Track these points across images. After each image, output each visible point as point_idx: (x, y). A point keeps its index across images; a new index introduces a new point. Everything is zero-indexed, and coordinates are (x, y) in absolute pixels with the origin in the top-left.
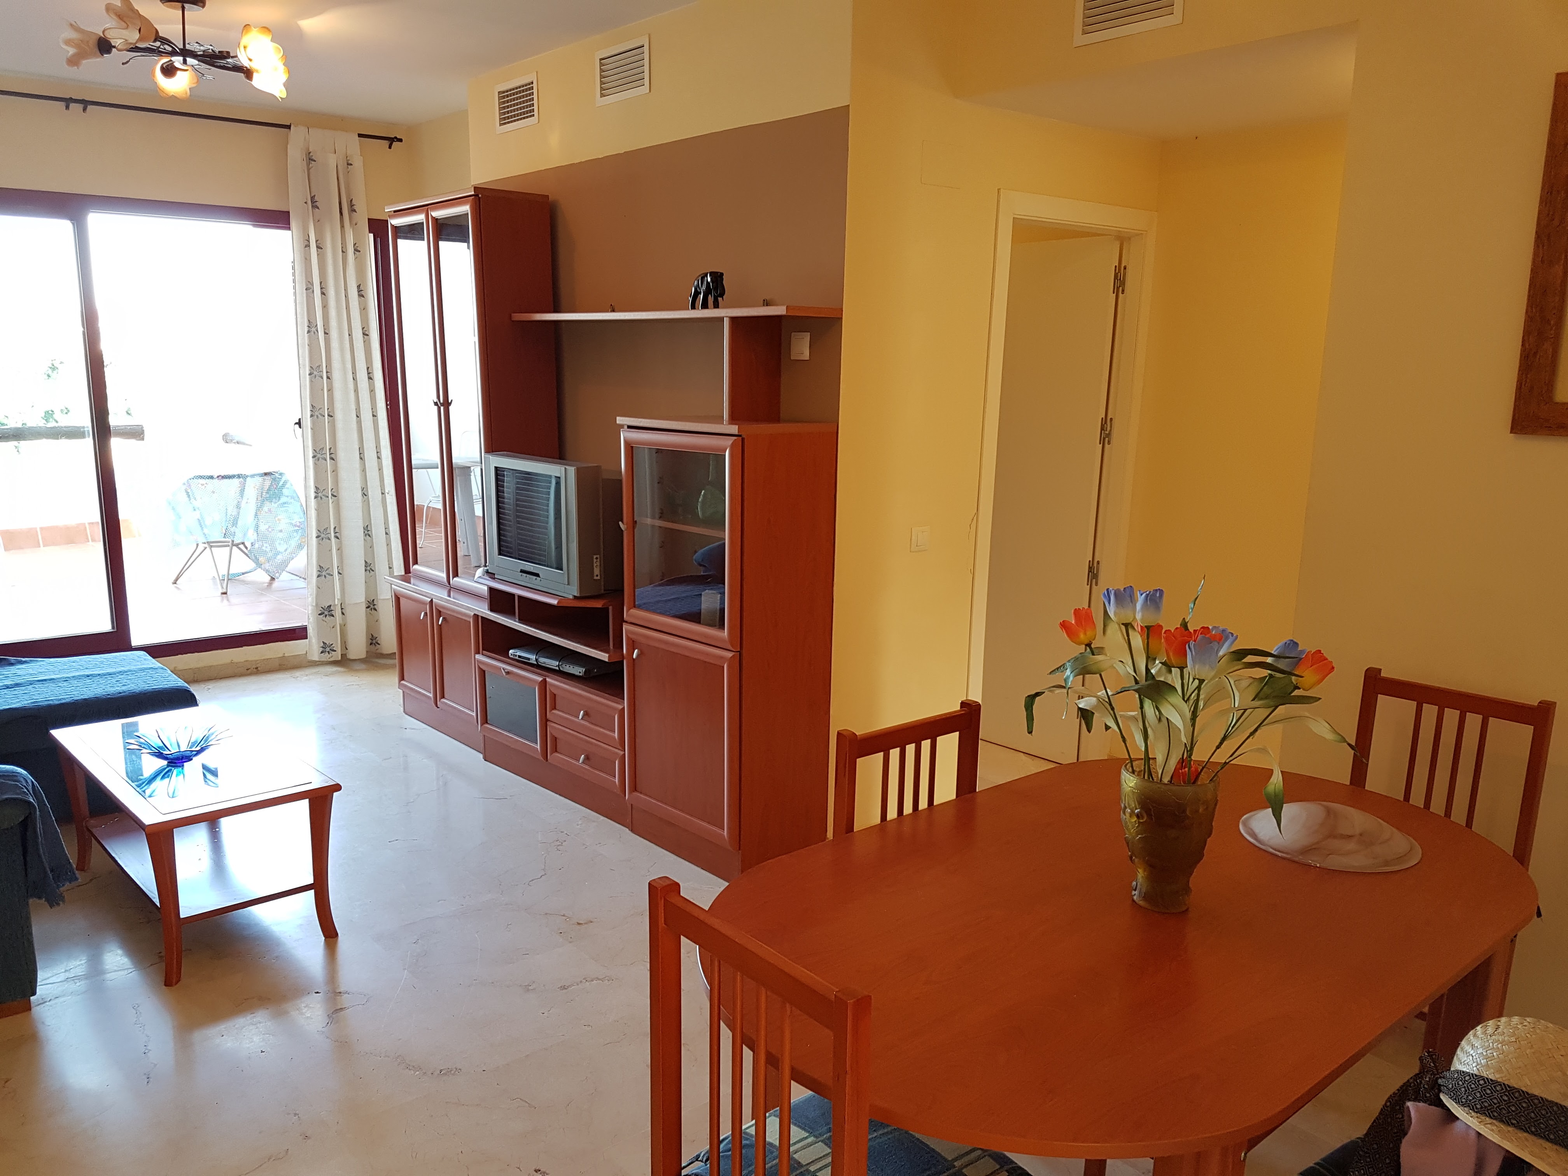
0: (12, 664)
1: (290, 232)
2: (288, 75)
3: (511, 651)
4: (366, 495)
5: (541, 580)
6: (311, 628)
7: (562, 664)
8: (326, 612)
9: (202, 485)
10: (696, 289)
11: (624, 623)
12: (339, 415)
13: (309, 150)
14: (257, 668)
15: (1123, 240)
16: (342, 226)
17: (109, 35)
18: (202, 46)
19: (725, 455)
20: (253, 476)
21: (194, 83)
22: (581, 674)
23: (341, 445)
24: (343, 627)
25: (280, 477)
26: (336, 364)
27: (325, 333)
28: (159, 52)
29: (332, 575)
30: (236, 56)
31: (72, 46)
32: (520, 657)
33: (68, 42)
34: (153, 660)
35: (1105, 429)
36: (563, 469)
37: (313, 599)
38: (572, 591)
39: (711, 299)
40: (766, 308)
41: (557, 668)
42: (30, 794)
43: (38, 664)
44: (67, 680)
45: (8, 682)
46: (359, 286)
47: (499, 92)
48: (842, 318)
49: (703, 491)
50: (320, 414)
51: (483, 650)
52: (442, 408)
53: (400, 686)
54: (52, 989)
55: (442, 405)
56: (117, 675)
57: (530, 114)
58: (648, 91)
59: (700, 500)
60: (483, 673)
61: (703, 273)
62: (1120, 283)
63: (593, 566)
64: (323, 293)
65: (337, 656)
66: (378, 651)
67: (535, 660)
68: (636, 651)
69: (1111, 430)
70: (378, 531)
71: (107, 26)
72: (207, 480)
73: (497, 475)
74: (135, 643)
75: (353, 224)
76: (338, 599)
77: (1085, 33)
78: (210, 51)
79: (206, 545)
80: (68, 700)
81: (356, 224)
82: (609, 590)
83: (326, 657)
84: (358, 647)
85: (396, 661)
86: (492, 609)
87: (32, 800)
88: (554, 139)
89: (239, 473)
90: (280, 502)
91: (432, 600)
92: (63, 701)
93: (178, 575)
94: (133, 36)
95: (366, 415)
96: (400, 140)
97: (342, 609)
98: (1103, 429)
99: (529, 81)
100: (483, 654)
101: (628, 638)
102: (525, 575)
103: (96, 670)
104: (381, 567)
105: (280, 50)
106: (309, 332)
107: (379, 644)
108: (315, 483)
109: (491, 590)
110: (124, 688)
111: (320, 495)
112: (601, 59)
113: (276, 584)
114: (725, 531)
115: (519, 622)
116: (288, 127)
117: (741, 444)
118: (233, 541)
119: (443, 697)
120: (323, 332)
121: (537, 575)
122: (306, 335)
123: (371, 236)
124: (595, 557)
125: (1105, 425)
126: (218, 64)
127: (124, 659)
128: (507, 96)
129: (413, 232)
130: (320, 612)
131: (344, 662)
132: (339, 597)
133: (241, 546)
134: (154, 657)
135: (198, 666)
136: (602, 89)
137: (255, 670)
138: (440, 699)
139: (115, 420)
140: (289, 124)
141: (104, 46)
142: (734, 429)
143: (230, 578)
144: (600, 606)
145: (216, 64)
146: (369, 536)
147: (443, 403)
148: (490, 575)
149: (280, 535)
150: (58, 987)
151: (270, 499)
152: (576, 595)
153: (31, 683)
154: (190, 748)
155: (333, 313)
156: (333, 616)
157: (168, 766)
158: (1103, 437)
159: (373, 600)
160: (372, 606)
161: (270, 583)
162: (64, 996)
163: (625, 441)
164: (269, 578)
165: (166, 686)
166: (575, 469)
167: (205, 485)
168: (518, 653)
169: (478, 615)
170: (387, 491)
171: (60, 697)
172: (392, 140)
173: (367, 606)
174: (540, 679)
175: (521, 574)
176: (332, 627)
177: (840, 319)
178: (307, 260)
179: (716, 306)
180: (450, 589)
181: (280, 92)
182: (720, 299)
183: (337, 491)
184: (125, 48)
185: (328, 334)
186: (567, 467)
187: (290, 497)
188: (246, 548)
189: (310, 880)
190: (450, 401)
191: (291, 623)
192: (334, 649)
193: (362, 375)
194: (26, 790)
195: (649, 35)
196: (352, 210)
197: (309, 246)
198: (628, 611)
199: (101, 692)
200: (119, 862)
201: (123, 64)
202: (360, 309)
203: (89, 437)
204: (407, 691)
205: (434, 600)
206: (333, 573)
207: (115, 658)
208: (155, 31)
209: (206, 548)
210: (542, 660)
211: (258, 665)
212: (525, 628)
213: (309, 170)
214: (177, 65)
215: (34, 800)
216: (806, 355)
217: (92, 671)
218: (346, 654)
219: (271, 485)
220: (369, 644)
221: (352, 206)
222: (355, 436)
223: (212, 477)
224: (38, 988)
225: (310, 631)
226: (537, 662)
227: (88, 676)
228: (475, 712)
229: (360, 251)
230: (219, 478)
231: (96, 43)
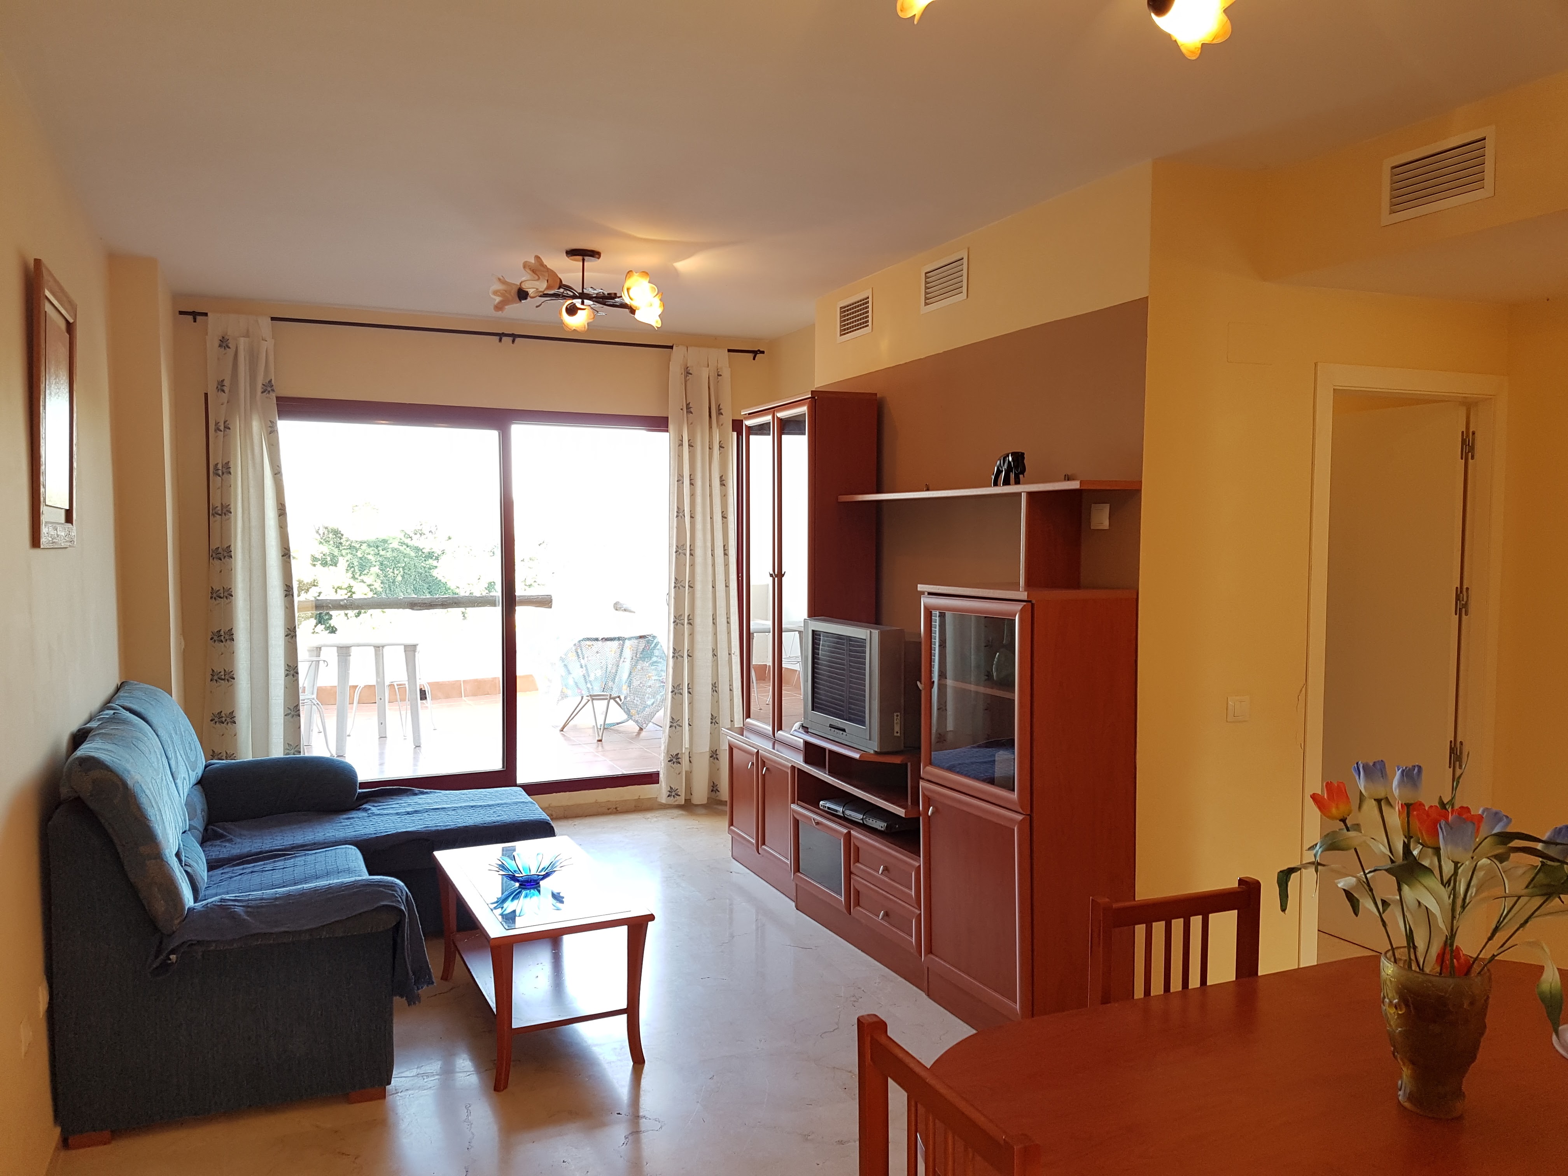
0: (416, 794)
1: (668, 434)
2: (663, 308)
3: (821, 803)
4: (716, 656)
5: (846, 735)
6: (662, 774)
7: (866, 818)
8: (674, 759)
9: (589, 646)
10: (998, 469)
11: (921, 780)
12: (698, 586)
13: (687, 365)
14: (616, 808)
15: (1469, 405)
16: (711, 427)
17: (525, 287)
18: (595, 290)
19: (1015, 620)
20: (630, 639)
21: (591, 319)
22: (883, 829)
23: (698, 612)
24: (689, 775)
25: (652, 639)
26: (699, 543)
27: (691, 517)
28: (565, 297)
29: (681, 726)
30: (621, 297)
31: (499, 296)
32: (829, 808)
33: (495, 293)
34: (528, 797)
35: (1461, 600)
36: (869, 632)
37: (665, 746)
38: (873, 746)
39: (1012, 476)
40: (1068, 482)
41: (861, 822)
42: (403, 902)
43: (436, 795)
44: (455, 810)
45: (409, 809)
46: (721, 477)
47: (841, 308)
48: (1141, 490)
49: (998, 654)
50: (681, 585)
51: (798, 800)
52: (776, 579)
53: (730, 831)
54: (405, 1082)
55: (776, 576)
56: (495, 807)
57: (865, 324)
58: (965, 297)
59: (995, 662)
60: (796, 823)
61: (1005, 454)
62: (1468, 447)
63: (894, 723)
64: (691, 484)
65: (681, 800)
66: (717, 798)
67: (841, 812)
68: (931, 808)
69: (1466, 602)
70: (724, 688)
71: (524, 279)
72: (593, 642)
73: (813, 639)
74: (519, 782)
75: (720, 425)
76: (686, 748)
77: (1392, 212)
78: (602, 293)
79: (589, 698)
80: (452, 827)
81: (722, 425)
82: (911, 747)
83: (671, 800)
84: (700, 794)
85: (728, 808)
86: (806, 762)
87: (404, 910)
88: (884, 345)
89: (619, 636)
90: (651, 662)
91: (758, 751)
92: (449, 827)
93: (564, 725)
94: (542, 286)
95: (720, 586)
96: (763, 352)
97: (690, 757)
98: (1458, 598)
99: (865, 296)
100: (797, 804)
101: (924, 795)
102: (833, 729)
103: (480, 802)
104: (724, 721)
105: (655, 289)
106: (677, 516)
107: (719, 791)
108: (673, 645)
109: (807, 744)
110: (498, 819)
111: (676, 655)
112: (926, 273)
113: (643, 734)
114: (1014, 693)
115: (829, 775)
116: (671, 347)
117: (1031, 608)
118: (611, 695)
119: (764, 843)
120: (689, 517)
121: (844, 730)
122: (675, 519)
123: (735, 433)
124: (895, 714)
125: (1461, 594)
126: (609, 303)
127: (504, 794)
128: (848, 310)
129: (762, 429)
130: (670, 759)
131: (688, 807)
132: (687, 746)
133: (618, 700)
134: (529, 795)
135: (569, 804)
136: (926, 299)
137: (614, 810)
138: (761, 846)
139: (520, 591)
140: (672, 345)
141: (522, 295)
142: (1023, 595)
143: (606, 728)
144: (899, 762)
145: (607, 303)
146: (716, 691)
147: (777, 575)
148: (805, 729)
149: (649, 690)
150: (410, 1081)
151: (643, 659)
152: (876, 750)
153: (427, 811)
154: (540, 872)
155: (699, 500)
156: (680, 763)
157: (519, 887)
158: (1460, 609)
159: (716, 750)
160: (715, 756)
161: (638, 733)
162: (413, 1089)
163: (925, 607)
164: (638, 728)
165: (532, 818)
166: (878, 632)
167: (592, 646)
168: (828, 804)
169: (795, 767)
170: (733, 652)
171: (447, 824)
172: (755, 353)
173: (711, 755)
174: (845, 831)
175: (830, 728)
176: (678, 773)
177: (1139, 491)
178: (680, 456)
179: (1017, 482)
180: (775, 742)
181: (656, 322)
182: (1021, 476)
183: (693, 652)
184: (537, 294)
185: (693, 518)
186: (872, 631)
187: (659, 657)
188: (621, 700)
189: (624, 1006)
190: (783, 573)
191: (646, 769)
192: (679, 793)
193: (719, 552)
194: (400, 899)
195: (968, 249)
196: (719, 413)
197: (682, 445)
198: (924, 768)
199: (480, 820)
200: (473, 973)
201: (537, 307)
202: (721, 495)
203: (499, 605)
204: (735, 836)
205: (760, 751)
206: (682, 724)
207: (497, 792)
208: (559, 280)
209: (589, 700)
210: (848, 812)
211: (617, 806)
212: (833, 780)
213: (686, 381)
214: (579, 305)
215: (406, 909)
216: (1106, 524)
217: (476, 803)
218: (690, 799)
219: (645, 646)
220: (711, 790)
221: (720, 410)
222: (710, 605)
223: (597, 640)
224: (392, 1079)
225: (662, 777)
226: (844, 815)
227: (472, 807)
228: (789, 861)
229: (724, 448)
230: (604, 640)
231: (517, 293)
